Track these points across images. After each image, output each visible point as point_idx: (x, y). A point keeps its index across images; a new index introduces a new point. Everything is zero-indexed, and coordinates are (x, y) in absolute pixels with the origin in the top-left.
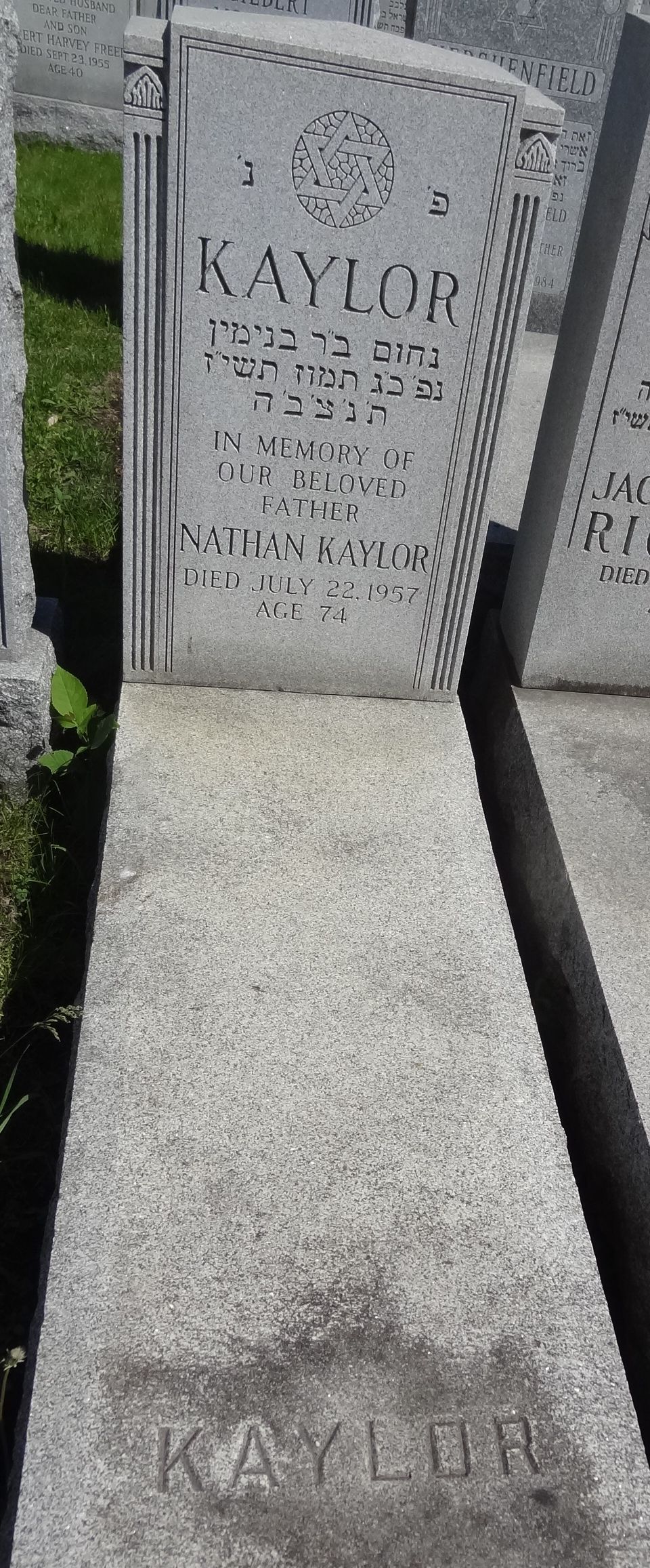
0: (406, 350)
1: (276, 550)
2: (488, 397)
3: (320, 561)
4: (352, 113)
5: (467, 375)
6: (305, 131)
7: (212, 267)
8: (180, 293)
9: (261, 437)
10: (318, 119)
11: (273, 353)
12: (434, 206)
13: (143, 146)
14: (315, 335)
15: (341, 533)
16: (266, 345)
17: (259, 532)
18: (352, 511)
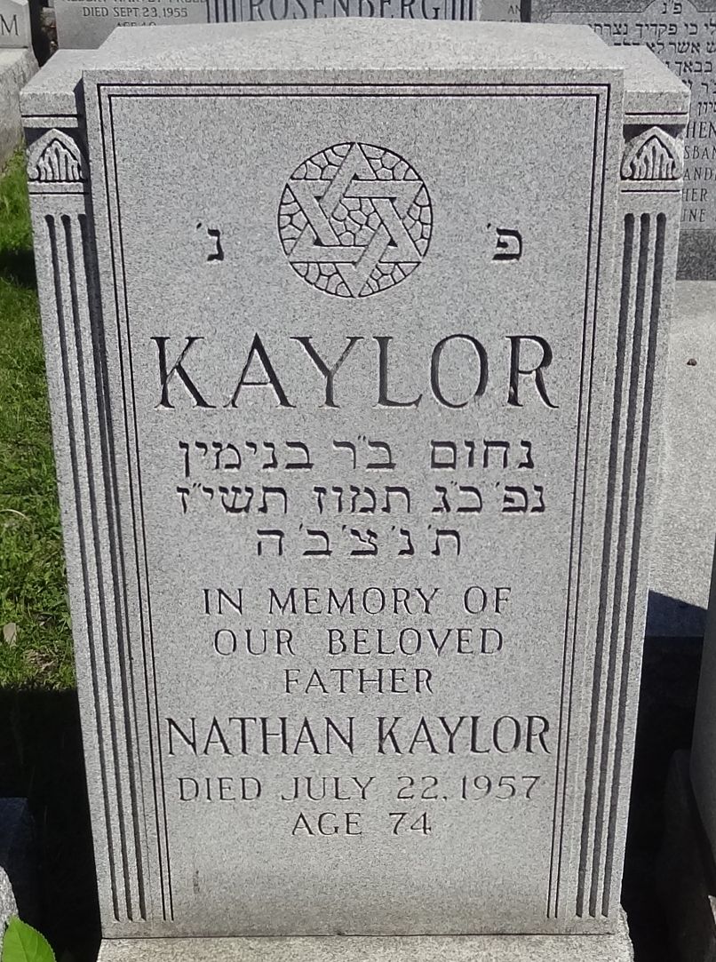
0: (480, 449)
1: (312, 740)
2: (618, 498)
3: (381, 750)
4: (360, 144)
5: (581, 471)
6: (292, 178)
7: (176, 373)
8: (131, 413)
9: (272, 590)
10: (310, 159)
11: (277, 477)
12: (500, 249)
13: (60, 231)
14: (337, 444)
15: (408, 710)
16: (266, 466)
17: (283, 720)
18: (423, 678)
